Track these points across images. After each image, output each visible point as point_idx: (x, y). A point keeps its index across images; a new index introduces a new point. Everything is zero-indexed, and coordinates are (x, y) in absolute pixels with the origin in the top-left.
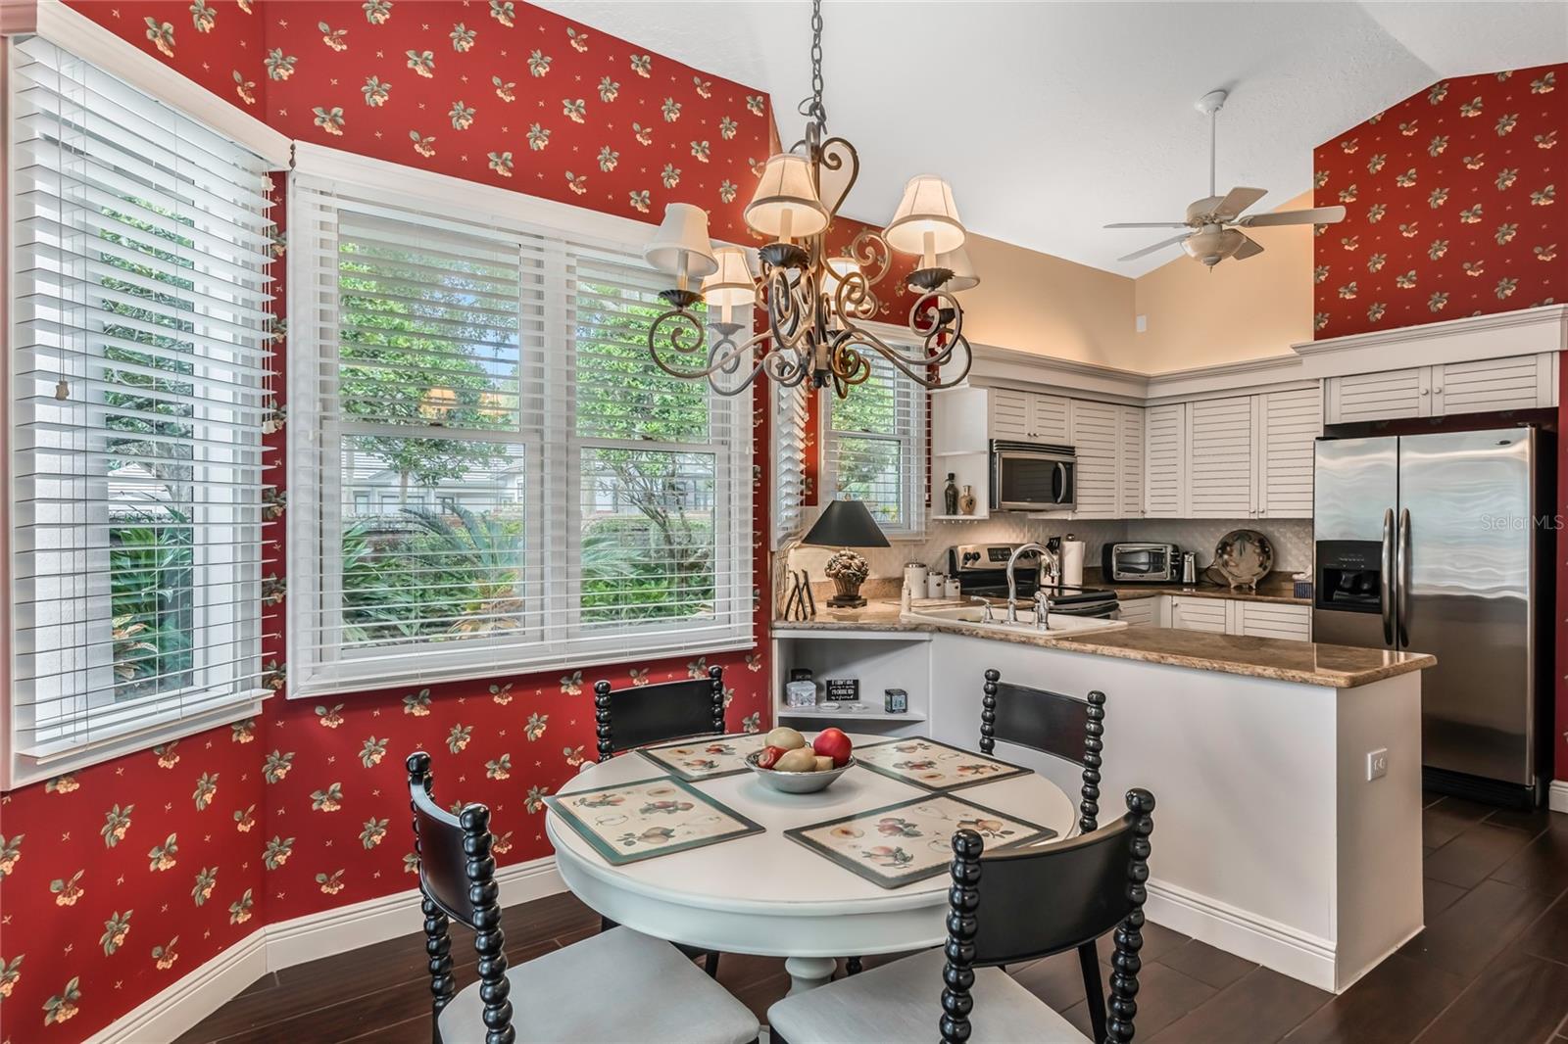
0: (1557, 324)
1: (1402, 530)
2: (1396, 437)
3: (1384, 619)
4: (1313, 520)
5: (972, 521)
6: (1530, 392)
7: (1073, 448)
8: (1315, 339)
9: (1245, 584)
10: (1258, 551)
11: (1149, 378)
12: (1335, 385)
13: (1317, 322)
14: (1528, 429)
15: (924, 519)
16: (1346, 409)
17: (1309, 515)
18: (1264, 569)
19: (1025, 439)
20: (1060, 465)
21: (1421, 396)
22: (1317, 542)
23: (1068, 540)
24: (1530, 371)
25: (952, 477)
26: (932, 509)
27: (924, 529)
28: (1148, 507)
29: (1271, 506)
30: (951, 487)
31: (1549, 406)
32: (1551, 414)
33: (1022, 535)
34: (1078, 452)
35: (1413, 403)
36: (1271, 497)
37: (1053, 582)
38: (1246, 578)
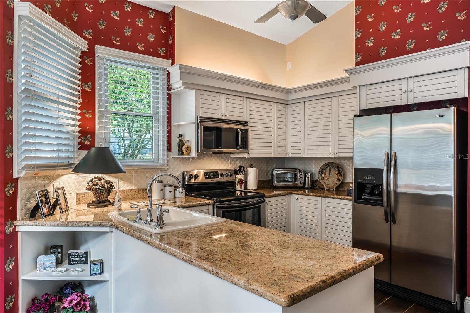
0: (467, 52)
1: (393, 162)
2: (390, 114)
3: (384, 208)
4: (353, 157)
5: (189, 158)
6: (454, 90)
7: (247, 122)
8: (355, 66)
9: (332, 188)
10: (336, 172)
11: (289, 90)
12: (364, 89)
13: (356, 58)
14: (452, 108)
15: (166, 157)
16: (369, 101)
17: (350, 155)
18: (339, 181)
19: (220, 117)
20: (239, 130)
21: (403, 94)
22: (354, 169)
23: (250, 167)
24: (454, 78)
25: (181, 136)
26: (172, 153)
27: (166, 162)
28: (290, 152)
29: (340, 151)
30: (181, 141)
31: (464, 97)
32: (464, 100)
33: (227, 165)
34: (250, 124)
35: (399, 97)
36: (340, 147)
37: (241, 188)
38: (331, 185)
